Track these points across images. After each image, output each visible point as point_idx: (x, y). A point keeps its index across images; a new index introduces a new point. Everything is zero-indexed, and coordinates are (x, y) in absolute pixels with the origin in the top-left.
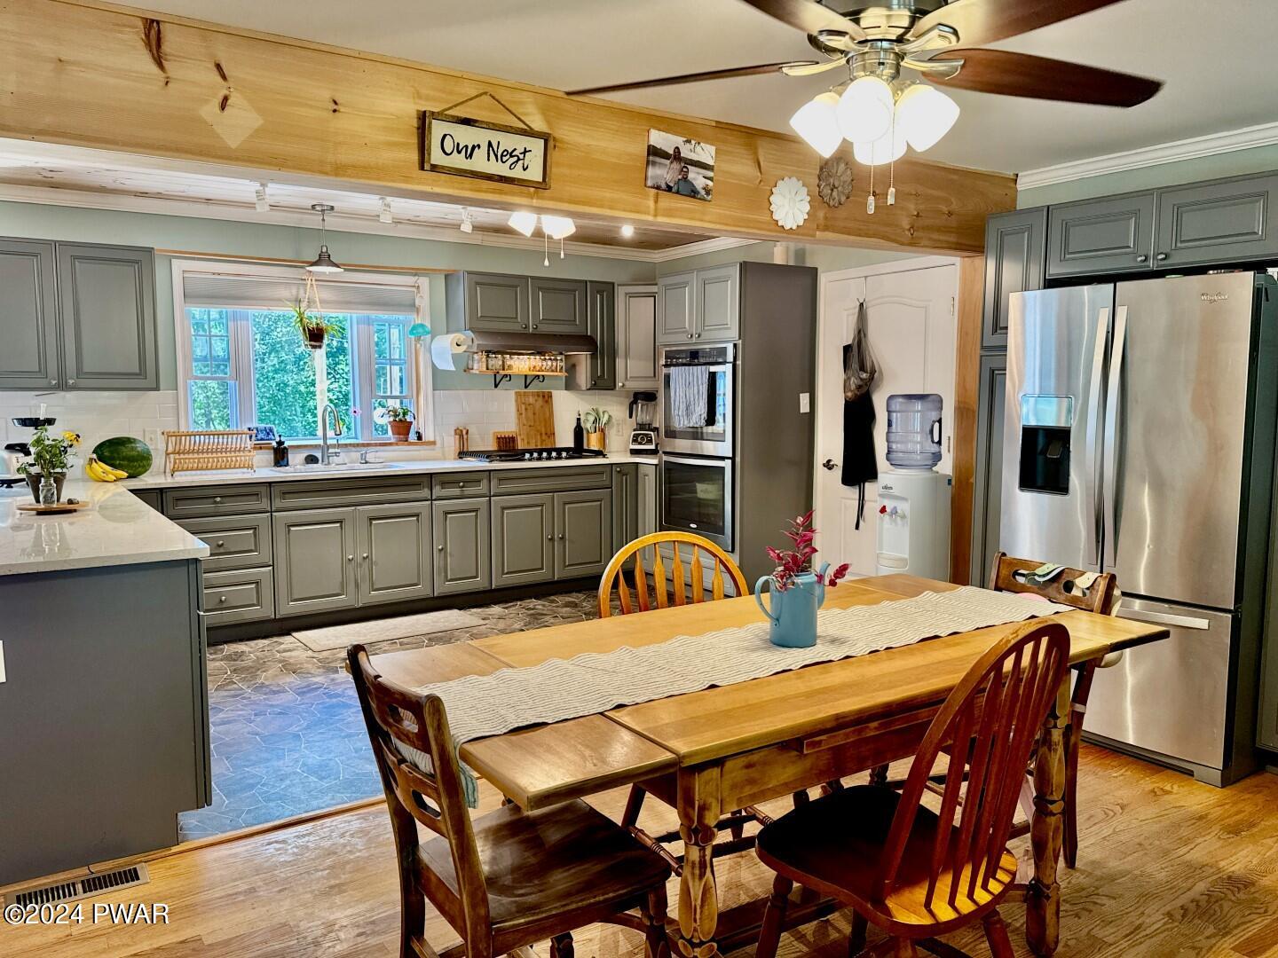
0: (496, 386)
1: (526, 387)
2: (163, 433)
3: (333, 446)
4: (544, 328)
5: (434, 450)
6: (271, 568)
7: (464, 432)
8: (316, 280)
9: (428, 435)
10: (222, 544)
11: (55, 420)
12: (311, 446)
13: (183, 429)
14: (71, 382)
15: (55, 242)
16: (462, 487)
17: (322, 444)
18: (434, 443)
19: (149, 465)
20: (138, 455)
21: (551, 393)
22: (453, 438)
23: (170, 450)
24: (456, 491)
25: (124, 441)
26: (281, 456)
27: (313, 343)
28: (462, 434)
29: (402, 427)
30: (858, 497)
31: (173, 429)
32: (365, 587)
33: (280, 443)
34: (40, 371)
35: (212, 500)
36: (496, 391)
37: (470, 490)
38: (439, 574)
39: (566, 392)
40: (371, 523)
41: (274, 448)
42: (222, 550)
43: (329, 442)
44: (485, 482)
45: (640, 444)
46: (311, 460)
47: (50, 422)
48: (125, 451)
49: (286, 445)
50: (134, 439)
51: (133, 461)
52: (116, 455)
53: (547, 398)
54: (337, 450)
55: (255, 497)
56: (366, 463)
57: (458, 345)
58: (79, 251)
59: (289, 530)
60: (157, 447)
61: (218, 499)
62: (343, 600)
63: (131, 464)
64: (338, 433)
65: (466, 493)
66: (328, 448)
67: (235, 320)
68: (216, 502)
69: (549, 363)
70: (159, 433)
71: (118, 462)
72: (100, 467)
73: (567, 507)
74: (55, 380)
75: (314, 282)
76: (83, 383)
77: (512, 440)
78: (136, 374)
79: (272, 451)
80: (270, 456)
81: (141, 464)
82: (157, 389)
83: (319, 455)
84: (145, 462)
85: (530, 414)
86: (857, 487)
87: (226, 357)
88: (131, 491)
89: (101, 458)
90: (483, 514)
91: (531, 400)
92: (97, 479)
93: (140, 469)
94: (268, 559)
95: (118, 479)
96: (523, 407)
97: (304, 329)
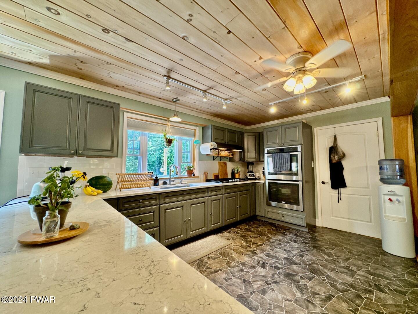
0: (214, 160)
1: (220, 160)
2: (116, 174)
3: (173, 178)
4: (230, 143)
5: (198, 179)
6: (158, 228)
7: (207, 174)
8: (170, 125)
9: (197, 174)
10: (141, 220)
11: (71, 168)
12: (165, 178)
13: (123, 173)
14: (80, 152)
15: (80, 95)
16: (216, 192)
17: (169, 178)
18: (199, 177)
19: (111, 187)
20: (107, 183)
21: (226, 162)
22: (203, 176)
23: (119, 181)
24: (214, 193)
25: (102, 177)
26: (156, 182)
27: (169, 144)
28: (206, 174)
29: (191, 173)
30: (338, 193)
31: (120, 173)
32: (189, 230)
33: (156, 177)
34: (66, 147)
35: (138, 201)
36: (214, 161)
37: (218, 193)
38: (210, 223)
39: (229, 162)
40: (191, 206)
41: (154, 179)
42: (141, 222)
43: (171, 177)
44: (222, 190)
45: (251, 177)
46: (165, 183)
47: (69, 169)
48: (101, 181)
49: (158, 178)
50: (106, 177)
51: (105, 186)
52: (98, 183)
53: (225, 164)
54: (173, 180)
55: (154, 199)
56: (182, 184)
57: (212, 146)
58: (89, 100)
59: (165, 211)
60: (114, 179)
61: (141, 201)
62: (182, 237)
63: (104, 187)
64: (177, 174)
65: (217, 194)
66: (171, 179)
67: (143, 136)
68: (140, 202)
69: (229, 153)
70: (114, 174)
71: (98, 186)
72: (90, 189)
73: (241, 196)
74: (73, 150)
75: (170, 126)
76: (86, 153)
77: (218, 176)
78: (109, 150)
79: (154, 180)
80: (152, 182)
81: (108, 187)
82: (117, 156)
83: (168, 182)
84: (110, 186)
85: (222, 168)
86: (337, 190)
87: (139, 148)
88: (104, 200)
89: (91, 185)
90: (221, 200)
91: (222, 164)
92: (89, 194)
93: (107, 189)
94: (158, 225)
95: (98, 194)
96: (220, 166)
97: (166, 139)
